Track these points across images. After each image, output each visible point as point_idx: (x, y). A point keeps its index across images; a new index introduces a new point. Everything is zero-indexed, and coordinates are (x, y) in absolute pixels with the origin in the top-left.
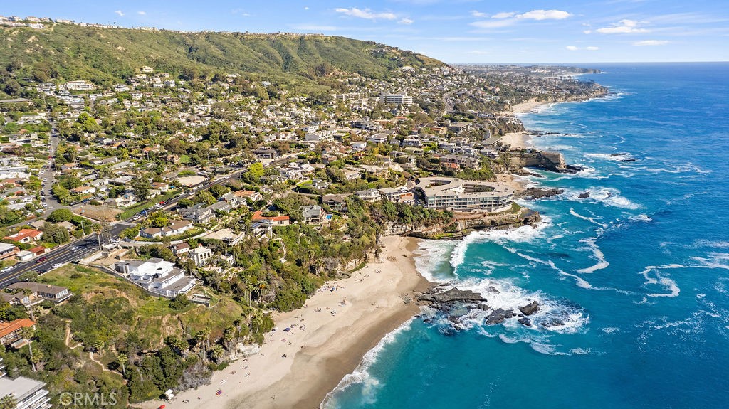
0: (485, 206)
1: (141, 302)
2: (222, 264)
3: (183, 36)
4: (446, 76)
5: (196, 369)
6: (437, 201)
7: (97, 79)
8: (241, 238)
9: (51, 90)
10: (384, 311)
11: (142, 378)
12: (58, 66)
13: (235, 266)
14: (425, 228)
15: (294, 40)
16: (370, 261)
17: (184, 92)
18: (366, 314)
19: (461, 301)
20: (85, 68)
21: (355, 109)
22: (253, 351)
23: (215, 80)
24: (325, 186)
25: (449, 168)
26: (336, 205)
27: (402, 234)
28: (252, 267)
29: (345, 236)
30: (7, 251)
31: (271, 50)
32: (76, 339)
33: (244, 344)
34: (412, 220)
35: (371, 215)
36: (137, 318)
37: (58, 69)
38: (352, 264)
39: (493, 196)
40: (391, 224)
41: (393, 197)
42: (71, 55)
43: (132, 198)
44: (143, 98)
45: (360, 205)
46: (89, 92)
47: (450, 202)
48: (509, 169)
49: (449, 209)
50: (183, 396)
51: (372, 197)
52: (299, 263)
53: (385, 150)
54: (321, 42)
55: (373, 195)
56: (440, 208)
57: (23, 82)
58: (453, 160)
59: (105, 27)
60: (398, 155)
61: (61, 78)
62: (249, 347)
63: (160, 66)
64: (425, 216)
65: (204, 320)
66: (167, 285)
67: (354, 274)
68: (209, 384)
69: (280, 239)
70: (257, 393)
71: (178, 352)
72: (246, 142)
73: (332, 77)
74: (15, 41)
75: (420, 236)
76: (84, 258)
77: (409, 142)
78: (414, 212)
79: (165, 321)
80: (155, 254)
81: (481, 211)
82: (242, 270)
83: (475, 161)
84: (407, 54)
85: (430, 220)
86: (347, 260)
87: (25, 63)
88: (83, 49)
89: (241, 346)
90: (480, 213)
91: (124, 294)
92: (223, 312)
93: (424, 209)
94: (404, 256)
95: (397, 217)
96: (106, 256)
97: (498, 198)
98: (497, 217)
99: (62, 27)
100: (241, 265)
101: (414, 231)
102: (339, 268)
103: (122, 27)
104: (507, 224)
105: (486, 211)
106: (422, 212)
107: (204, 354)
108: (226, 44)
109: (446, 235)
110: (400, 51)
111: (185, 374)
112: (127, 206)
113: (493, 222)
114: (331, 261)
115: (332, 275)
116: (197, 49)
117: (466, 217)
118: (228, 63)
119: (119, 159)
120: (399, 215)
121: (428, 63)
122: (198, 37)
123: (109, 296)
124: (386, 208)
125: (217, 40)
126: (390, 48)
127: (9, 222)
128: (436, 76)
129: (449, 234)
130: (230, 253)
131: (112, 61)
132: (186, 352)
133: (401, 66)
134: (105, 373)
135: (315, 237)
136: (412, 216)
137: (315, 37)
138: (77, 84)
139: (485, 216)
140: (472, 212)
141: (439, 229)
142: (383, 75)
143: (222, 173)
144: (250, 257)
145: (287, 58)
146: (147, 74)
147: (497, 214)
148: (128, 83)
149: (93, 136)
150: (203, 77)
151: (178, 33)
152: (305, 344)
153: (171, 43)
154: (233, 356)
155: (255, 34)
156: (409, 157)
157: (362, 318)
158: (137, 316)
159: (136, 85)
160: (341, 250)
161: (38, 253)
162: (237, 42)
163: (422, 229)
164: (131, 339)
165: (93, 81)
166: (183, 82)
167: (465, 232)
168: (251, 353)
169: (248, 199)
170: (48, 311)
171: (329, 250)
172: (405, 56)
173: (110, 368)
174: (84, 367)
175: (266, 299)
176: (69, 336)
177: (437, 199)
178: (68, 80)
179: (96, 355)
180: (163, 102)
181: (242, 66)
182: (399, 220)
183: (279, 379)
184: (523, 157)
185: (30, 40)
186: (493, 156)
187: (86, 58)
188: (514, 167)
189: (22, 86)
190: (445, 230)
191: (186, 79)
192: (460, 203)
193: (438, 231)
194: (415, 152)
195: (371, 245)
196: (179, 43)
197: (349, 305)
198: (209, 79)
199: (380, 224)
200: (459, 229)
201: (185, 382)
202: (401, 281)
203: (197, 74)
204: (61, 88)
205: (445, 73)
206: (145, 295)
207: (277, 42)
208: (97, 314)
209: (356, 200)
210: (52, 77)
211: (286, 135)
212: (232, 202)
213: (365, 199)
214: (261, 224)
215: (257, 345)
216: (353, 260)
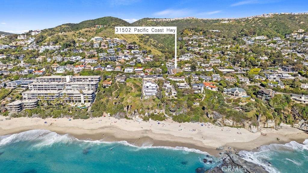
1: (137, 92)
5: (121, 114)
8: (186, 87)
9: (248, 39)
12: (258, 30)
13: (176, 96)
16: (246, 127)
22: (138, 120)
26: (264, 95)
28: (180, 99)
29: (238, 107)
30: (139, 71)
33: (139, 116)
35: (292, 110)
38: (230, 122)
40: (303, 121)
43: (190, 69)
44: (282, 43)
45: (288, 102)
52: (204, 108)
61: (256, 35)
66: (147, 91)
67: (228, 127)
69: (205, 95)
72: (285, 62)
86: (226, 118)
91: (133, 87)
99: (281, 15)
111: (118, 113)
112: (186, 71)
114: (218, 114)
115: (214, 122)
123: (130, 86)
124: (304, 110)
130: (177, 91)
132: (125, 108)
134: (111, 103)
138: (261, 37)
144: (184, 95)
148: (285, 37)
161: (146, 74)
165: (267, 36)
170: (118, 83)
175: (176, 114)
176: (116, 91)
179: (116, 99)
189: (239, 37)
195: (250, 119)
199: (294, 118)
201: (116, 115)
204: (253, 38)
206: (140, 90)
209: (287, 98)
210: (253, 34)
213: (295, 99)
214: (199, 85)
215: (142, 119)
216: (232, 121)
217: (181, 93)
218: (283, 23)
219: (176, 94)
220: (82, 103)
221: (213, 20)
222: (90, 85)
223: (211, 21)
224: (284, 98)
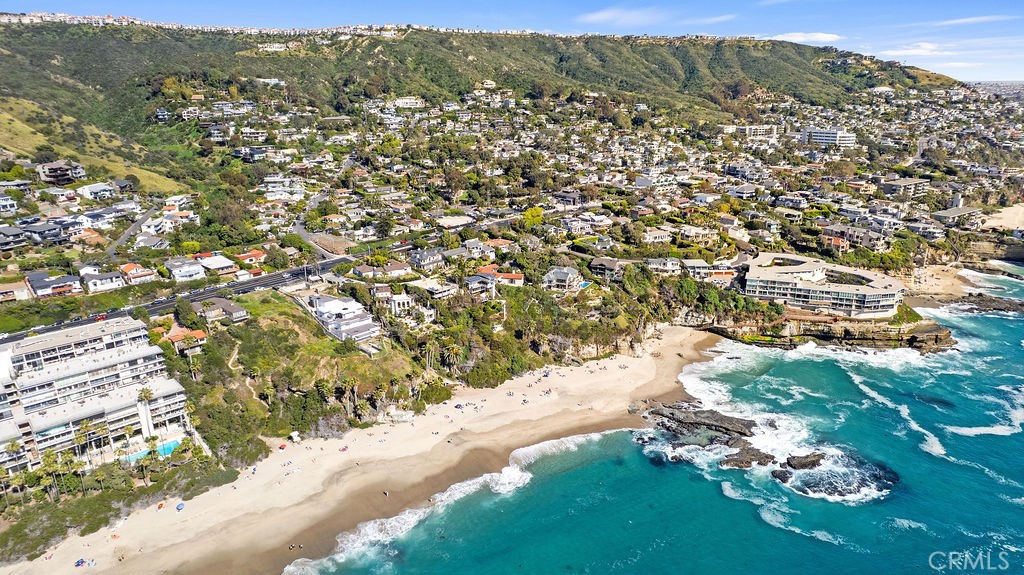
0: (841, 305)
1: (314, 339)
2: (419, 318)
3: (557, 41)
4: (956, 102)
5: (334, 420)
6: (761, 287)
7: (429, 94)
8: (452, 291)
9: (378, 107)
10: (590, 414)
11: (281, 415)
12: (393, 80)
13: (435, 322)
14: (732, 323)
15: (707, 47)
16: (622, 352)
17: (524, 114)
18: (566, 412)
19: (709, 427)
20: (420, 80)
21: (751, 148)
22: (404, 418)
23: (570, 100)
24: (608, 247)
25: (829, 245)
26: (607, 272)
27: (698, 326)
28: (455, 328)
29: (593, 313)
30: (227, 267)
31: (671, 60)
32: (240, 361)
33: (398, 407)
34: (716, 310)
35: (660, 293)
36: (300, 354)
37: (393, 83)
38: (590, 350)
39: (857, 292)
40: (685, 309)
41: (699, 273)
42: (411, 66)
43: (372, 232)
44: (471, 120)
45: (647, 277)
46: (414, 111)
47: (782, 291)
48: (960, 259)
49: (780, 301)
50: (309, 442)
51: (666, 268)
52: (519, 335)
53: (739, 208)
54: (747, 49)
55: (669, 266)
56: (766, 299)
57: (353, 98)
58: (842, 234)
59: (466, 31)
60: (753, 217)
61: (392, 94)
62: (402, 412)
63: (507, 80)
64: (736, 307)
65: (360, 371)
66: (347, 327)
67: (589, 363)
68: (341, 438)
69: (504, 302)
70: (379, 461)
71: (324, 399)
72: (550, 181)
73: (749, 100)
74: (363, 52)
75: (722, 333)
76: (286, 285)
77: (787, 200)
78: (722, 297)
79: (323, 362)
80: (352, 293)
81: (832, 311)
82: (442, 328)
83: (878, 239)
84: (889, 66)
85: (744, 313)
86: (582, 343)
87: (361, 76)
88: (426, 59)
89: (392, 409)
90: (830, 315)
91: (296, 328)
92: (385, 367)
93: (738, 296)
94: (679, 355)
95: (695, 301)
96: (308, 287)
97: (865, 296)
98: (856, 325)
99: (416, 33)
100: (441, 323)
101: (715, 324)
102: (570, 350)
103: (485, 31)
104: (873, 339)
105: (841, 314)
106: (734, 300)
107: (350, 409)
108: (609, 53)
109: (763, 338)
110: (877, 62)
111: (321, 422)
112: (365, 240)
113: (847, 332)
114: (560, 339)
115: (558, 359)
116: (569, 58)
117: (803, 317)
118: (605, 78)
119: (396, 189)
120: (698, 300)
121: (925, 82)
122: (575, 42)
123: (281, 326)
124: (682, 287)
125: (597, 46)
126: (859, 58)
127: (249, 241)
128: (934, 102)
129: (769, 339)
130: (432, 307)
131: (452, 73)
132: (332, 400)
133: (872, 86)
134: (253, 401)
135: (549, 306)
136: (717, 302)
137: (739, 41)
138: (407, 101)
139: (836, 320)
140: (816, 311)
141: (755, 329)
142: (833, 100)
143: (495, 216)
144: (456, 315)
145: (692, 71)
146: (487, 89)
147: (859, 321)
148: (463, 100)
149: (387, 160)
150: (556, 96)
151: (552, 38)
152: (467, 427)
153: (539, 50)
154: (380, 417)
155: (654, 38)
156: (769, 221)
157: (557, 415)
158: (300, 353)
159: (470, 103)
160: (580, 328)
161: (255, 275)
162: (625, 50)
163: (728, 324)
164: (288, 373)
165: (423, 97)
166: (526, 102)
167: (797, 339)
168: (400, 419)
169: (497, 249)
170: (225, 328)
171: (562, 325)
172: (884, 70)
173: (260, 397)
174: (237, 390)
175: (461, 369)
176: (235, 356)
177: (762, 284)
178: (399, 95)
179: (252, 381)
180: (493, 126)
181: (621, 82)
182: (697, 307)
183: (411, 454)
184: (1002, 242)
185: (376, 51)
186: (932, 235)
187: (426, 70)
188: (971, 257)
189: (351, 102)
190: (763, 330)
191: (531, 96)
192: (799, 296)
193: (752, 331)
194: (788, 215)
195: (627, 331)
196: (549, 50)
197: (554, 396)
198: (563, 98)
199: (670, 307)
200: (786, 332)
201: (317, 430)
202: (645, 385)
203: (549, 91)
204: (389, 105)
205: (955, 98)
206: (320, 332)
207: (681, 49)
208: (265, 341)
209: (643, 270)
210: (384, 92)
211: (614, 176)
212: (474, 251)
213: (657, 270)
214: (482, 279)
215: (412, 413)
216: (595, 346)
217: (447, 313)
218: (442, 61)
219: (433, 318)
220: (146, 434)
221: (203, 33)
222: (140, 361)
223: (199, 37)
224: (638, 271)
